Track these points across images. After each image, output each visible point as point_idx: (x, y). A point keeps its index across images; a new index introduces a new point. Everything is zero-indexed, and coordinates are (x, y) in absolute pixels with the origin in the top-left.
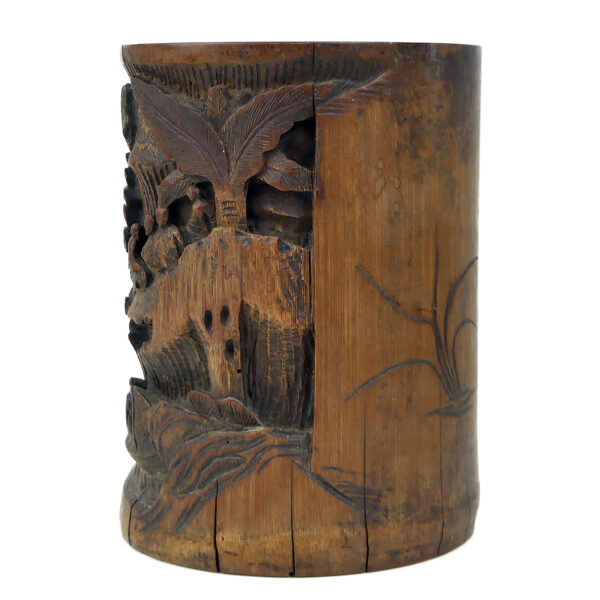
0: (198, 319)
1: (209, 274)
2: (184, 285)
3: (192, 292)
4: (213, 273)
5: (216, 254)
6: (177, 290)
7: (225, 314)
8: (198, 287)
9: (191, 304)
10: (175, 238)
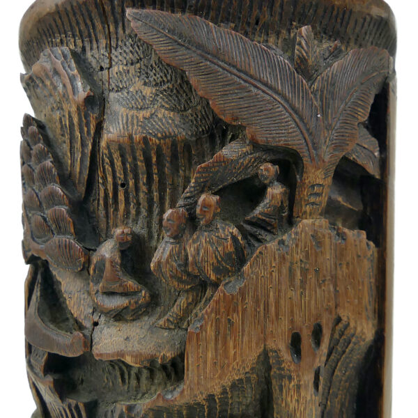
0: (281, 345)
1: (297, 282)
2: (257, 302)
3: (273, 309)
4: (303, 282)
5: (307, 257)
6: (244, 310)
7: (317, 334)
8: (282, 302)
9: (270, 327)
10: (234, 238)
